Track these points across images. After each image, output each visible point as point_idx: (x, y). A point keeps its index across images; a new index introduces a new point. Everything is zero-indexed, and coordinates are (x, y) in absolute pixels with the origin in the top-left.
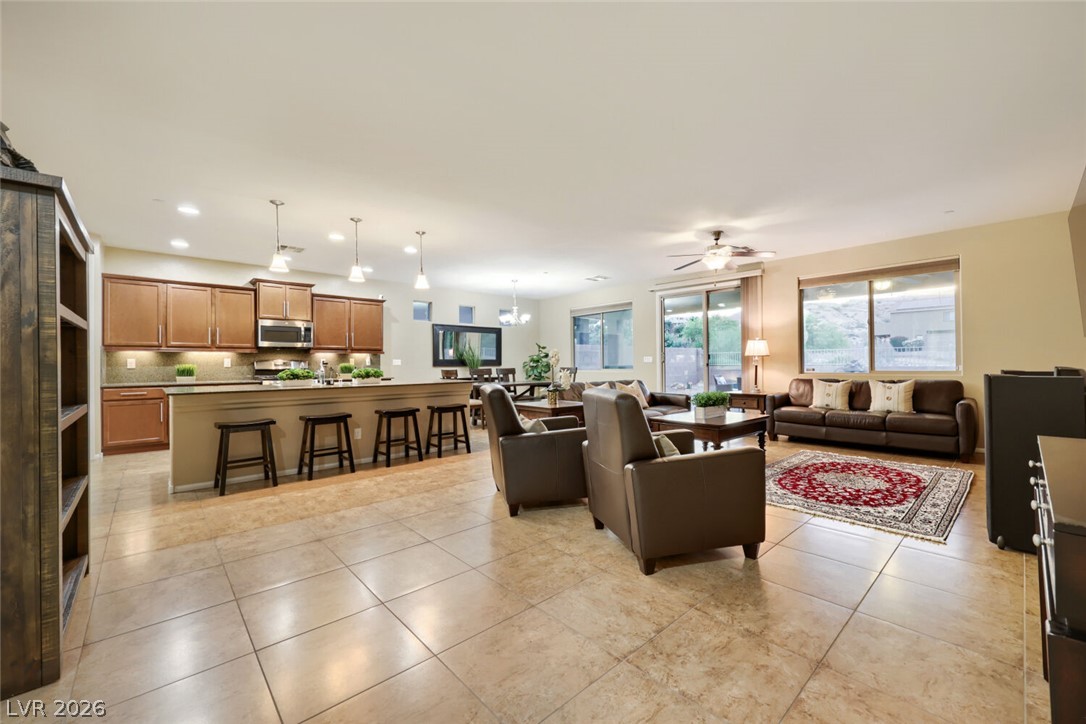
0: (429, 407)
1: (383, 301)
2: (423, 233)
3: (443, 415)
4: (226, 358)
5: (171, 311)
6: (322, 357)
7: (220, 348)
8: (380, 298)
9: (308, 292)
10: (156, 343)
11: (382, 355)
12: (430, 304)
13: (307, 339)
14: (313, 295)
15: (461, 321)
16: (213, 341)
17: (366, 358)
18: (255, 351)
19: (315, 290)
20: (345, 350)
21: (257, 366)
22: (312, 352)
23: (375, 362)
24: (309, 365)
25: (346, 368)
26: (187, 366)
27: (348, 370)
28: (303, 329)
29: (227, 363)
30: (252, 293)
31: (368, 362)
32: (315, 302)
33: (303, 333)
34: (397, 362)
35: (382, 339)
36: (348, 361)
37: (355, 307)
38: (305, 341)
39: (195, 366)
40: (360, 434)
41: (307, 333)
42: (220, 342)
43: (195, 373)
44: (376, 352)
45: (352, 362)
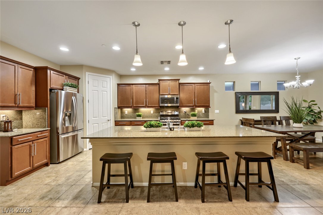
0: (237, 153)
1: (210, 83)
2: (231, 21)
3: (250, 163)
4: (151, 110)
5: (134, 94)
6: (184, 109)
7: (149, 107)
8: (208, 82)
9: (177, 83)
10: (130, 106)
11: (209, 108)
12: (234, 82)
13: (177, 103)
14: (180, 84)
15: (251, 90)
16: (146, 104)
17: (203, 110)
18: (159, 108)
19: (181, 81)
20: (193, 106)
21: (161, 114)
22: (179, 107)
23: (207, 112)
24: (179, 113)
25: (193, 114)
26: (139, 113)
27: (194, 115)
28: (175, 98)
29: (152, 112)
30: (158, 85)
31: (203, 111)
32: (180, 86)
33: (175, 100)
34: (217, 111)
35: (209, 101)
36: (195, 111)
37: (197, 87)
38: (176, 103)
39: (142, 113)
40: (186, 165)
41: (177, 100)
42: (148, 105)
43: (142, 116)
44: (207, 107)
45: (196, 112)
